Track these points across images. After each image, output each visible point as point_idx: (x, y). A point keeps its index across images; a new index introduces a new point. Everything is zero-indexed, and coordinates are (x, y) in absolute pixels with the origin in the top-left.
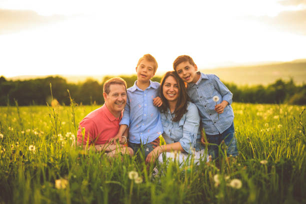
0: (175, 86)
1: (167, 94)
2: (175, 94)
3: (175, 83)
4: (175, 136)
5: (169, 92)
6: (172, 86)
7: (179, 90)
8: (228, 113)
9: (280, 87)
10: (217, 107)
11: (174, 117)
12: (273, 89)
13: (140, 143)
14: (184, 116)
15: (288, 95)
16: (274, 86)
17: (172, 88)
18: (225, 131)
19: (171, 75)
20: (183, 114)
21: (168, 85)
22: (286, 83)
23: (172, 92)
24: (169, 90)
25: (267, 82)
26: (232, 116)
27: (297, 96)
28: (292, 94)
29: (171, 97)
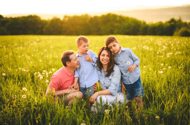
0: (107, 56)
1: (103, 60)
2: (107, 61)
3: (107, 54)
4: (107, 84)
5: (104, 60)
6: (106, 56)
7: (109, 58)
8: (137, 71)
9: (172, 23)
10: (129, 68)
11: (106, 74)
12: (168, 24)
13: (85, 87)
14: (112, 73)
15: (177, 28)
16: (169, 22)
17: (105, 57)
18: (135, 82)
19: (105, 50)
20: (111, 73)
21: (103, 55)
22: (177, 21)
23: (105, 60)
24: (104, 58)
25: (165, 20)
26: (139, 73)
27: (183, 29)
28: (180, 28)
29: (105, 62)
